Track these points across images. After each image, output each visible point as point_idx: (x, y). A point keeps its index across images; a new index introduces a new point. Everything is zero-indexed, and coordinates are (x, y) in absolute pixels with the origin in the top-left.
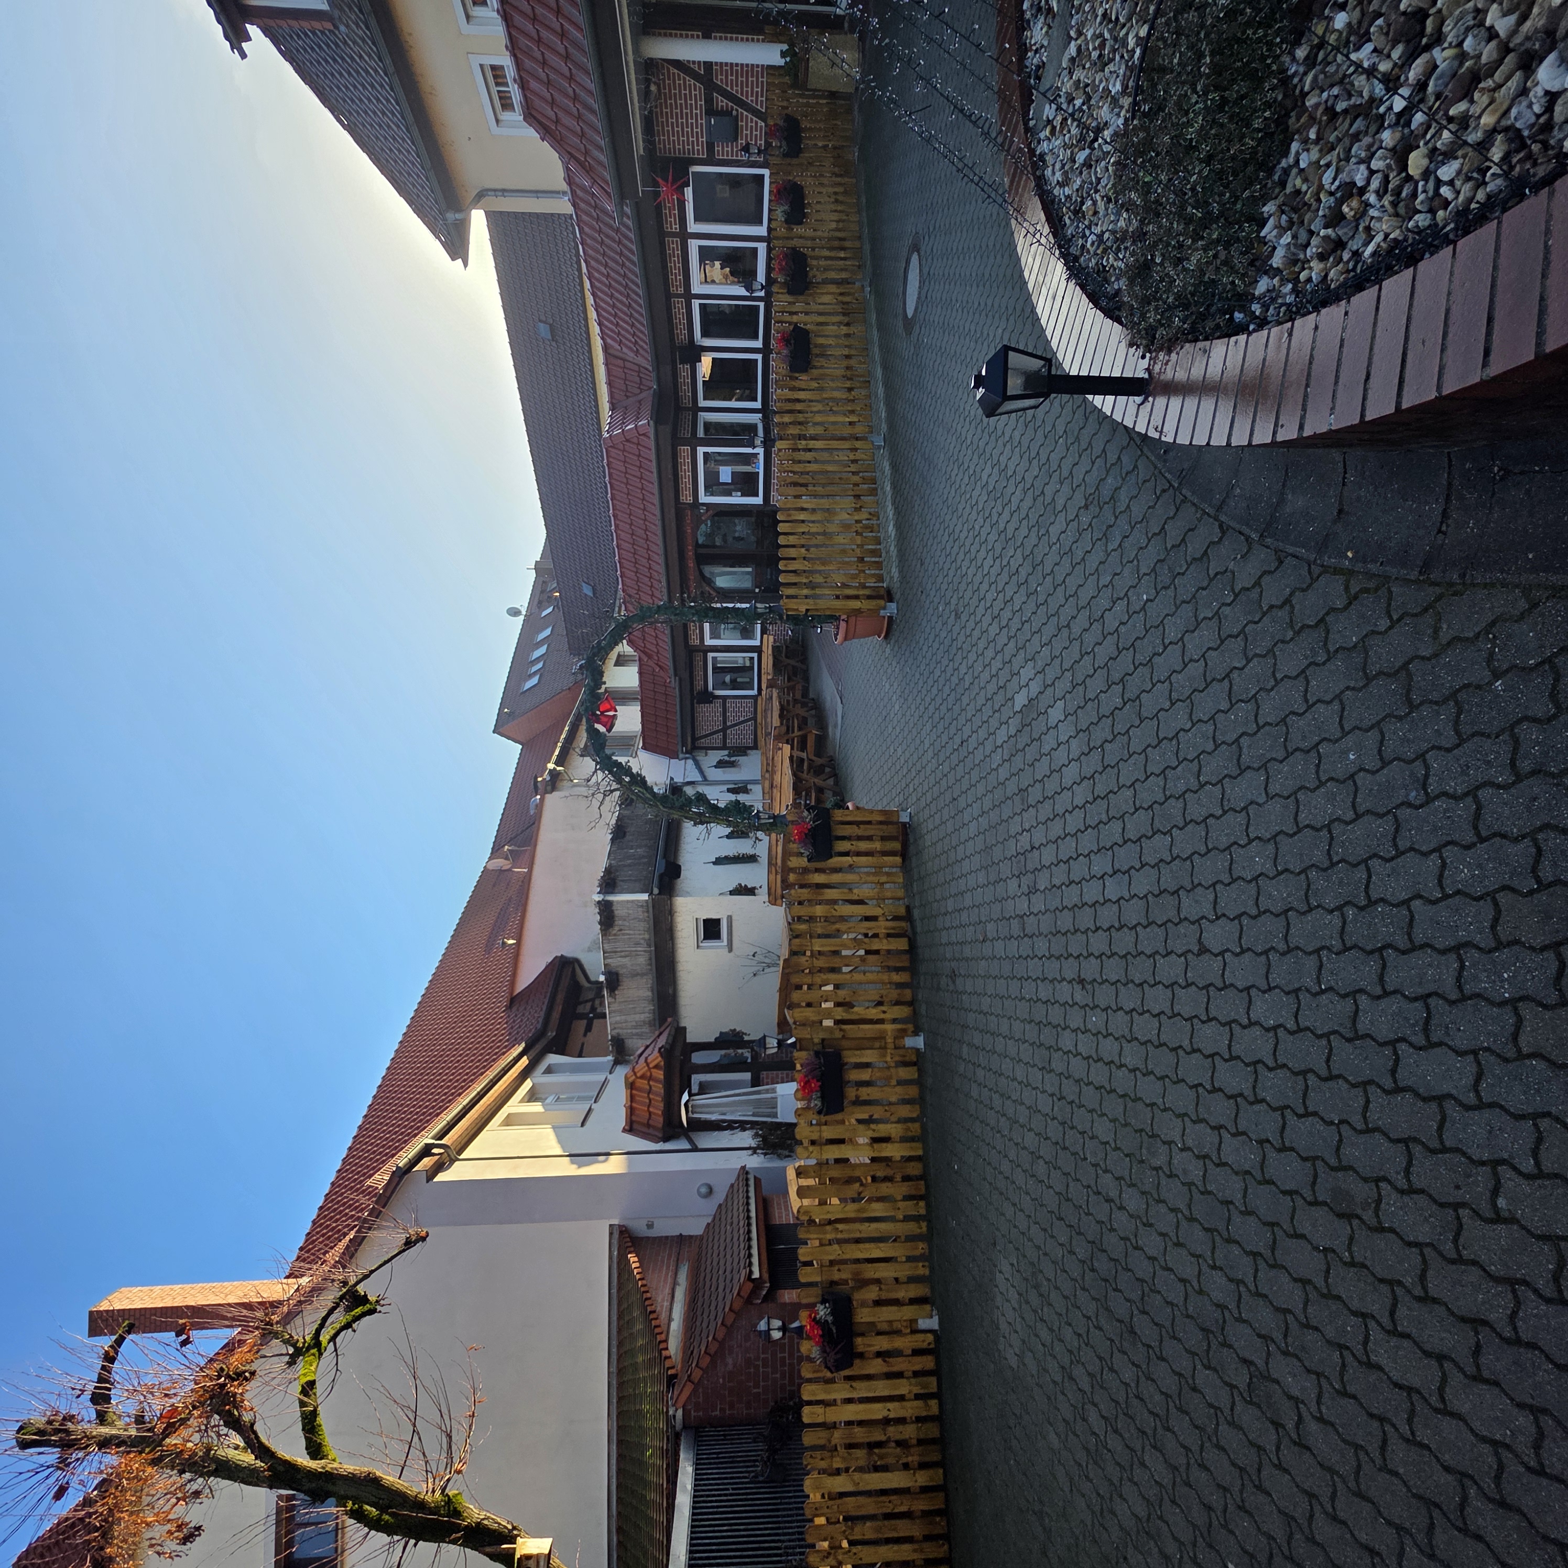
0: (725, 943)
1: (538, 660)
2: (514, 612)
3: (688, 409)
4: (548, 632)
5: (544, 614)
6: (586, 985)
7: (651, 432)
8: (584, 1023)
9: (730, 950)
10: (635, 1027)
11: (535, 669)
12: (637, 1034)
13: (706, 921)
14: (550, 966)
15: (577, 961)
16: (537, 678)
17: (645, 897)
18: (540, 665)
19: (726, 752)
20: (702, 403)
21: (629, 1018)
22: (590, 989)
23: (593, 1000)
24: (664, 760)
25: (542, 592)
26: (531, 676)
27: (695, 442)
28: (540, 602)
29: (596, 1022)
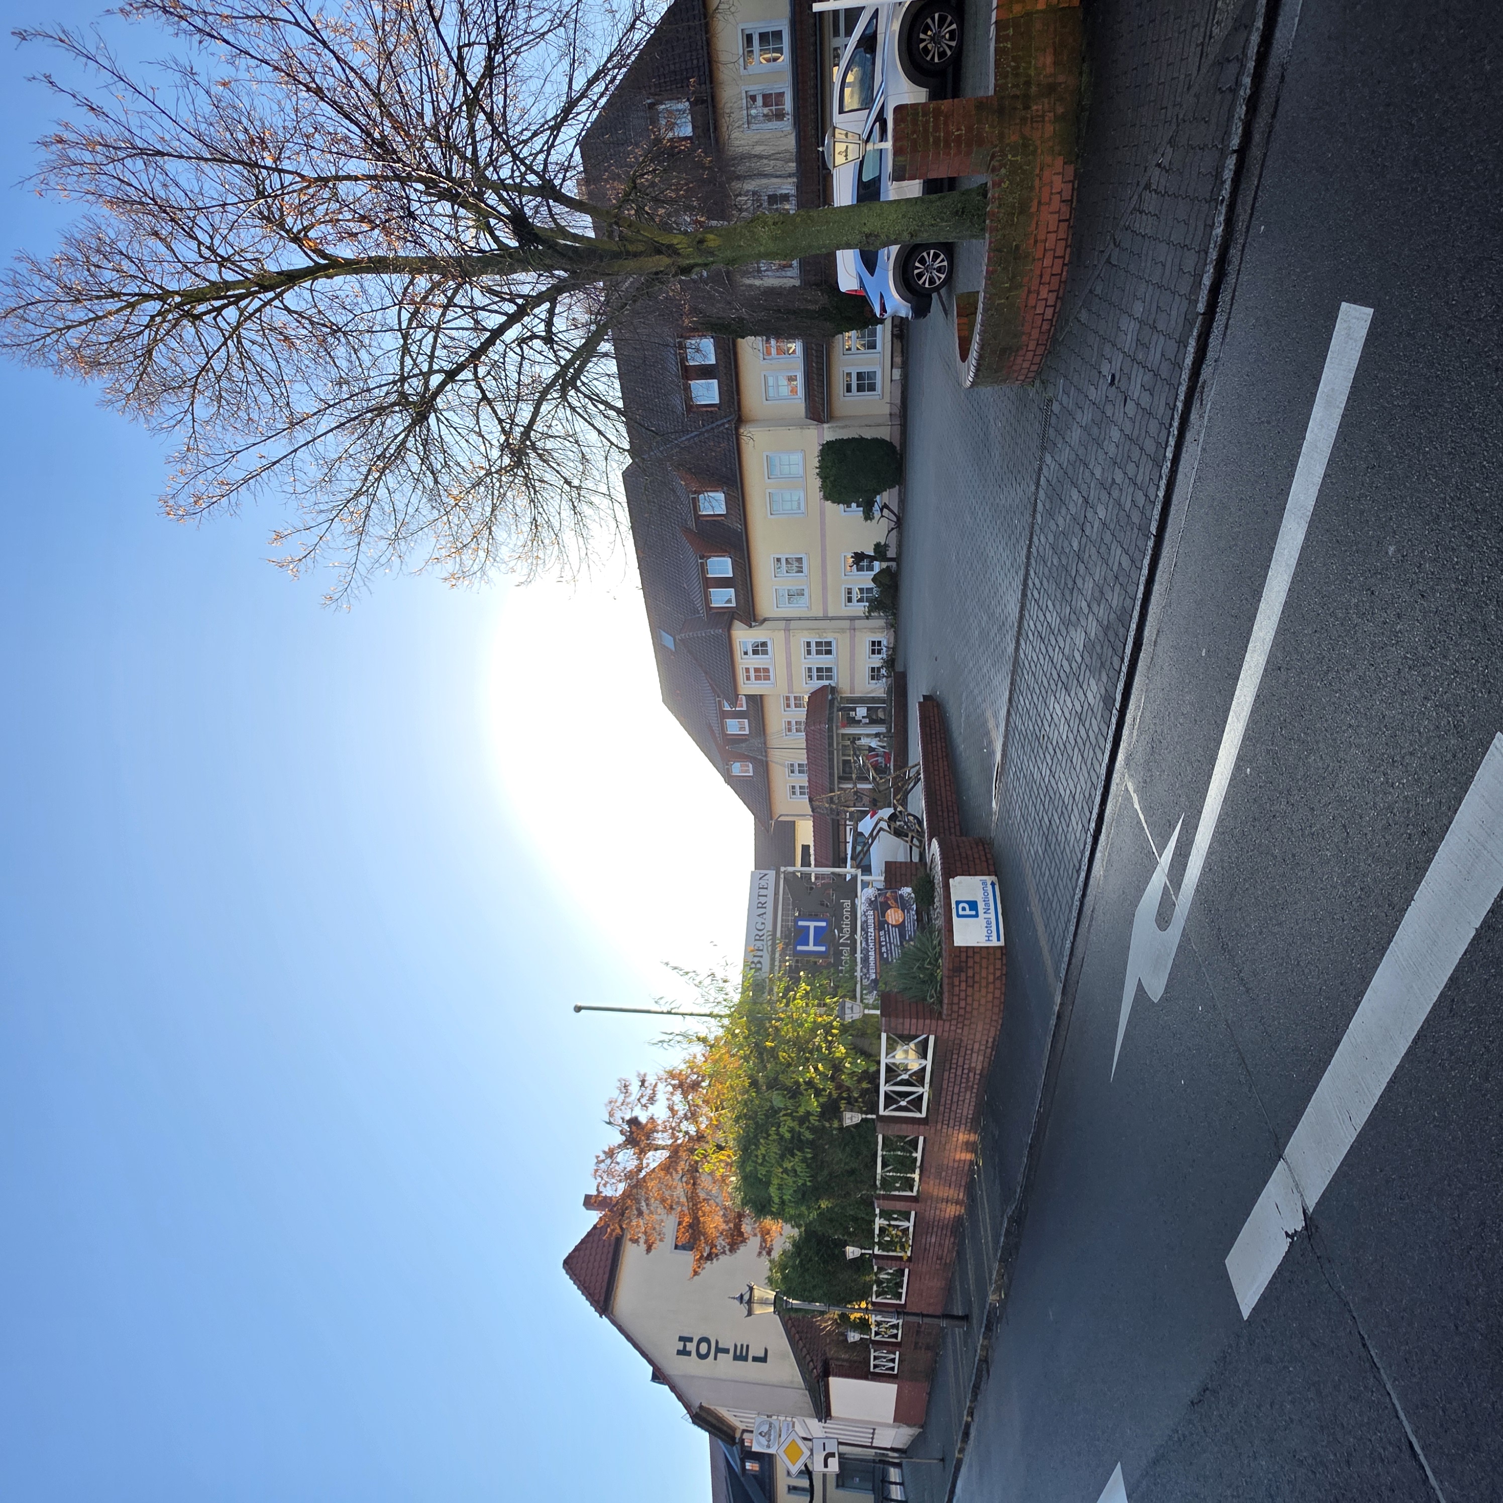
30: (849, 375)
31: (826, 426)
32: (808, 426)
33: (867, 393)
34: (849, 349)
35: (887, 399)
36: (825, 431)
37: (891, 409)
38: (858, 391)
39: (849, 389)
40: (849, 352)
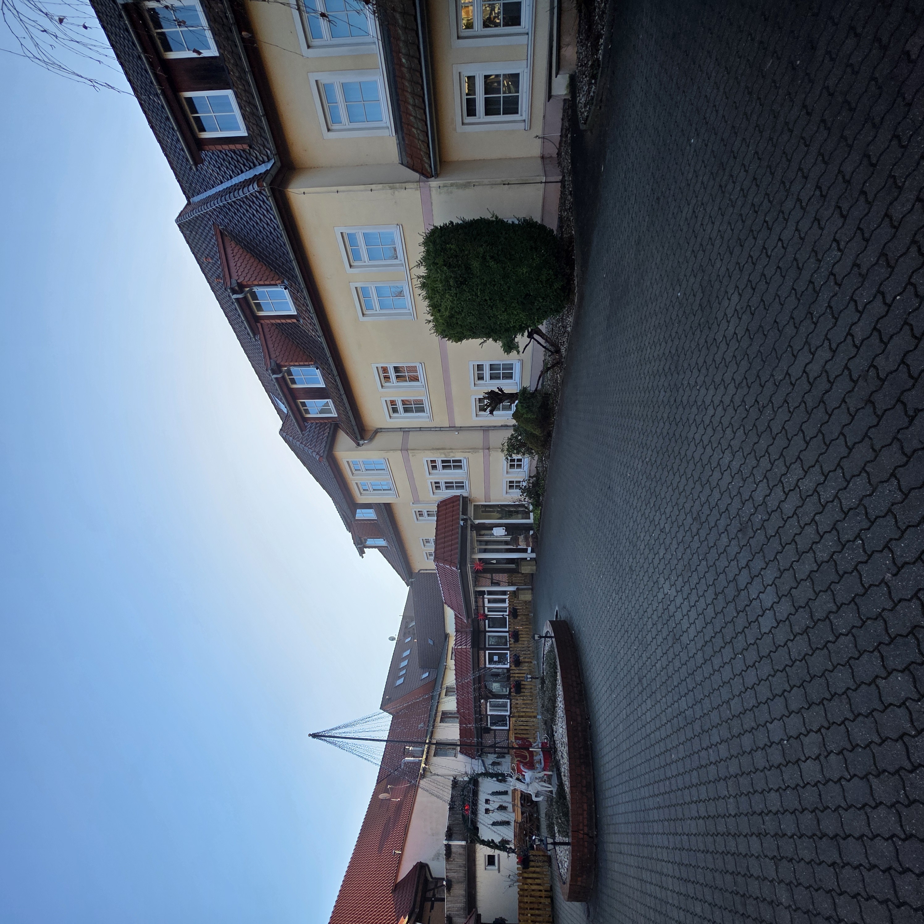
0: (497, 868)
1: (403, 668)
2: (392, 639)
3: (482, 631)
4: (408, 652)
5: (407, 641)
6: (431, 880)
7: (471, 651)
8: (429, 904)
9: (499, 871)
10: (457, 911)
11: (402, 673)
12: (458, 915)
13: (489, 856)
14: (415, 867)
15: (427, 865)
16: (402, 679)
17: (463, 843)
18: (404, 672)
19: (496, 756)
20: (487, 629)
21: (455, 905)
22: (432, 882)
23: (434, 889)
24: (469, 760)
25: (406, 627)
26: (400, 677)
27: (485, 649)
28: (405, 634)
29: (436, 904)
30: (471, 79)
31: (434, 183)
32: (404, 182)
33: (502, 118)
34: (469, 26)
35: (538, 129)
36: (434, 193)
37: (543, 147)
38: (487, 113)
39: (471, 111)
40: (469, 32)
